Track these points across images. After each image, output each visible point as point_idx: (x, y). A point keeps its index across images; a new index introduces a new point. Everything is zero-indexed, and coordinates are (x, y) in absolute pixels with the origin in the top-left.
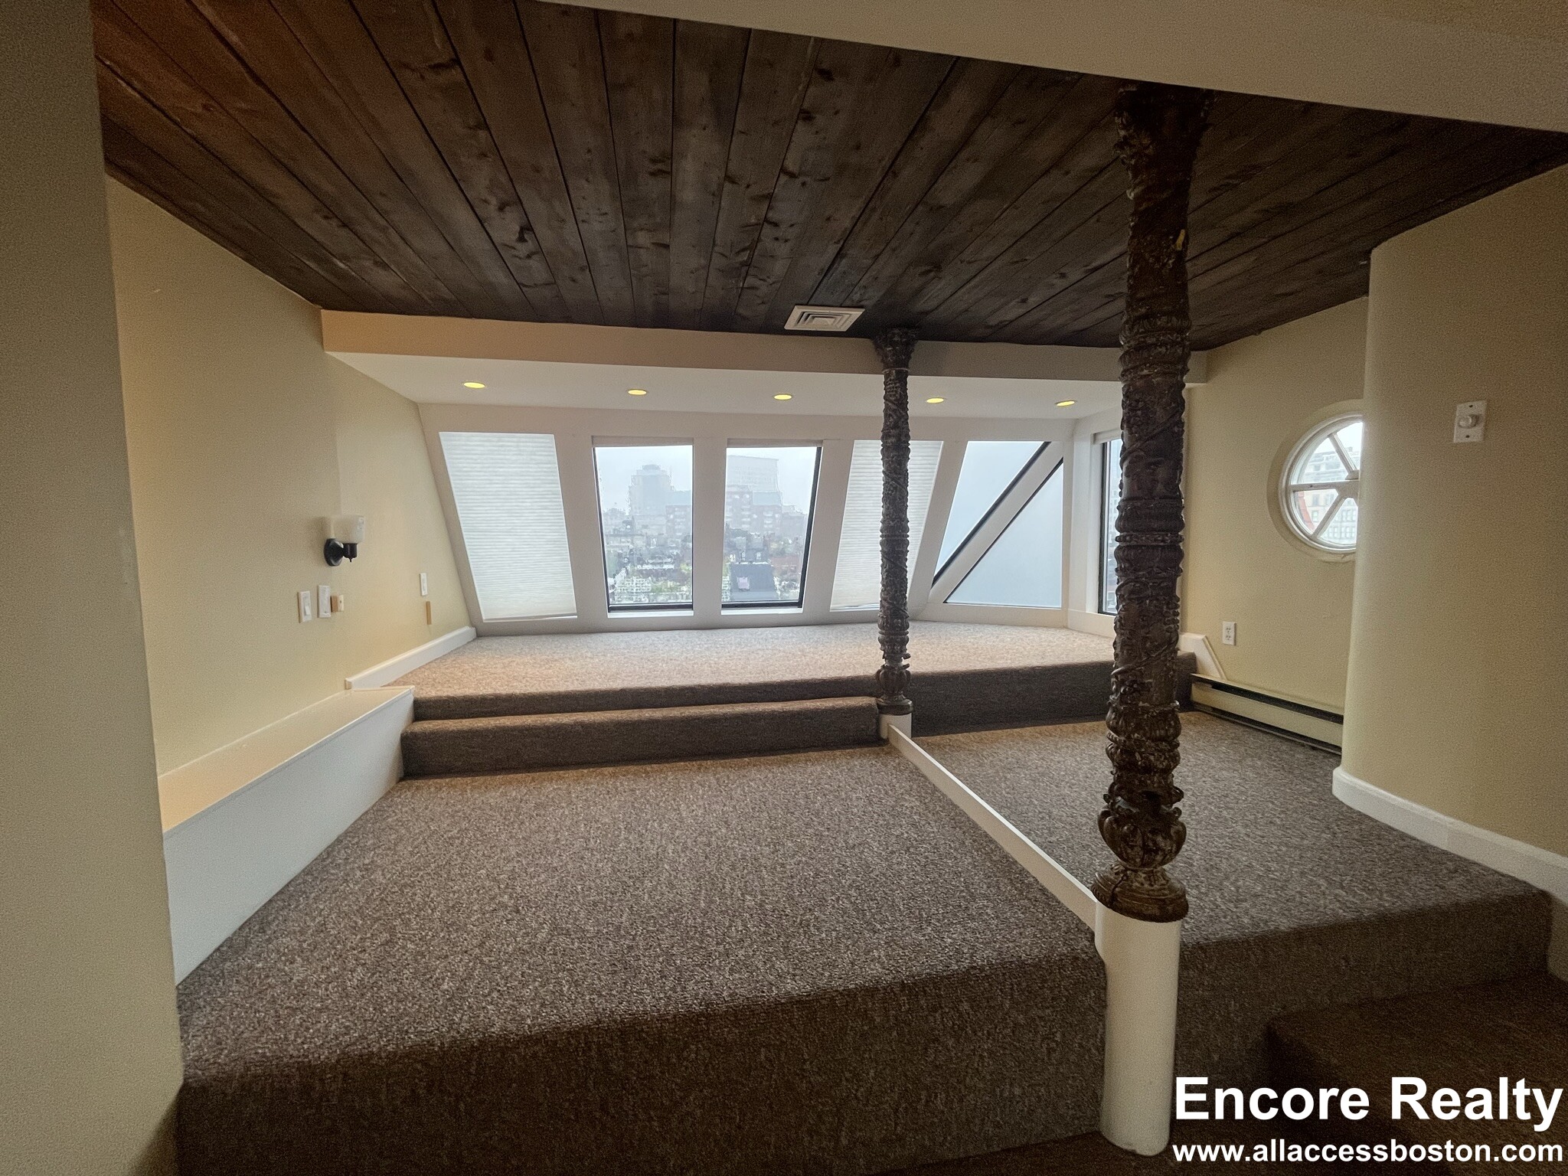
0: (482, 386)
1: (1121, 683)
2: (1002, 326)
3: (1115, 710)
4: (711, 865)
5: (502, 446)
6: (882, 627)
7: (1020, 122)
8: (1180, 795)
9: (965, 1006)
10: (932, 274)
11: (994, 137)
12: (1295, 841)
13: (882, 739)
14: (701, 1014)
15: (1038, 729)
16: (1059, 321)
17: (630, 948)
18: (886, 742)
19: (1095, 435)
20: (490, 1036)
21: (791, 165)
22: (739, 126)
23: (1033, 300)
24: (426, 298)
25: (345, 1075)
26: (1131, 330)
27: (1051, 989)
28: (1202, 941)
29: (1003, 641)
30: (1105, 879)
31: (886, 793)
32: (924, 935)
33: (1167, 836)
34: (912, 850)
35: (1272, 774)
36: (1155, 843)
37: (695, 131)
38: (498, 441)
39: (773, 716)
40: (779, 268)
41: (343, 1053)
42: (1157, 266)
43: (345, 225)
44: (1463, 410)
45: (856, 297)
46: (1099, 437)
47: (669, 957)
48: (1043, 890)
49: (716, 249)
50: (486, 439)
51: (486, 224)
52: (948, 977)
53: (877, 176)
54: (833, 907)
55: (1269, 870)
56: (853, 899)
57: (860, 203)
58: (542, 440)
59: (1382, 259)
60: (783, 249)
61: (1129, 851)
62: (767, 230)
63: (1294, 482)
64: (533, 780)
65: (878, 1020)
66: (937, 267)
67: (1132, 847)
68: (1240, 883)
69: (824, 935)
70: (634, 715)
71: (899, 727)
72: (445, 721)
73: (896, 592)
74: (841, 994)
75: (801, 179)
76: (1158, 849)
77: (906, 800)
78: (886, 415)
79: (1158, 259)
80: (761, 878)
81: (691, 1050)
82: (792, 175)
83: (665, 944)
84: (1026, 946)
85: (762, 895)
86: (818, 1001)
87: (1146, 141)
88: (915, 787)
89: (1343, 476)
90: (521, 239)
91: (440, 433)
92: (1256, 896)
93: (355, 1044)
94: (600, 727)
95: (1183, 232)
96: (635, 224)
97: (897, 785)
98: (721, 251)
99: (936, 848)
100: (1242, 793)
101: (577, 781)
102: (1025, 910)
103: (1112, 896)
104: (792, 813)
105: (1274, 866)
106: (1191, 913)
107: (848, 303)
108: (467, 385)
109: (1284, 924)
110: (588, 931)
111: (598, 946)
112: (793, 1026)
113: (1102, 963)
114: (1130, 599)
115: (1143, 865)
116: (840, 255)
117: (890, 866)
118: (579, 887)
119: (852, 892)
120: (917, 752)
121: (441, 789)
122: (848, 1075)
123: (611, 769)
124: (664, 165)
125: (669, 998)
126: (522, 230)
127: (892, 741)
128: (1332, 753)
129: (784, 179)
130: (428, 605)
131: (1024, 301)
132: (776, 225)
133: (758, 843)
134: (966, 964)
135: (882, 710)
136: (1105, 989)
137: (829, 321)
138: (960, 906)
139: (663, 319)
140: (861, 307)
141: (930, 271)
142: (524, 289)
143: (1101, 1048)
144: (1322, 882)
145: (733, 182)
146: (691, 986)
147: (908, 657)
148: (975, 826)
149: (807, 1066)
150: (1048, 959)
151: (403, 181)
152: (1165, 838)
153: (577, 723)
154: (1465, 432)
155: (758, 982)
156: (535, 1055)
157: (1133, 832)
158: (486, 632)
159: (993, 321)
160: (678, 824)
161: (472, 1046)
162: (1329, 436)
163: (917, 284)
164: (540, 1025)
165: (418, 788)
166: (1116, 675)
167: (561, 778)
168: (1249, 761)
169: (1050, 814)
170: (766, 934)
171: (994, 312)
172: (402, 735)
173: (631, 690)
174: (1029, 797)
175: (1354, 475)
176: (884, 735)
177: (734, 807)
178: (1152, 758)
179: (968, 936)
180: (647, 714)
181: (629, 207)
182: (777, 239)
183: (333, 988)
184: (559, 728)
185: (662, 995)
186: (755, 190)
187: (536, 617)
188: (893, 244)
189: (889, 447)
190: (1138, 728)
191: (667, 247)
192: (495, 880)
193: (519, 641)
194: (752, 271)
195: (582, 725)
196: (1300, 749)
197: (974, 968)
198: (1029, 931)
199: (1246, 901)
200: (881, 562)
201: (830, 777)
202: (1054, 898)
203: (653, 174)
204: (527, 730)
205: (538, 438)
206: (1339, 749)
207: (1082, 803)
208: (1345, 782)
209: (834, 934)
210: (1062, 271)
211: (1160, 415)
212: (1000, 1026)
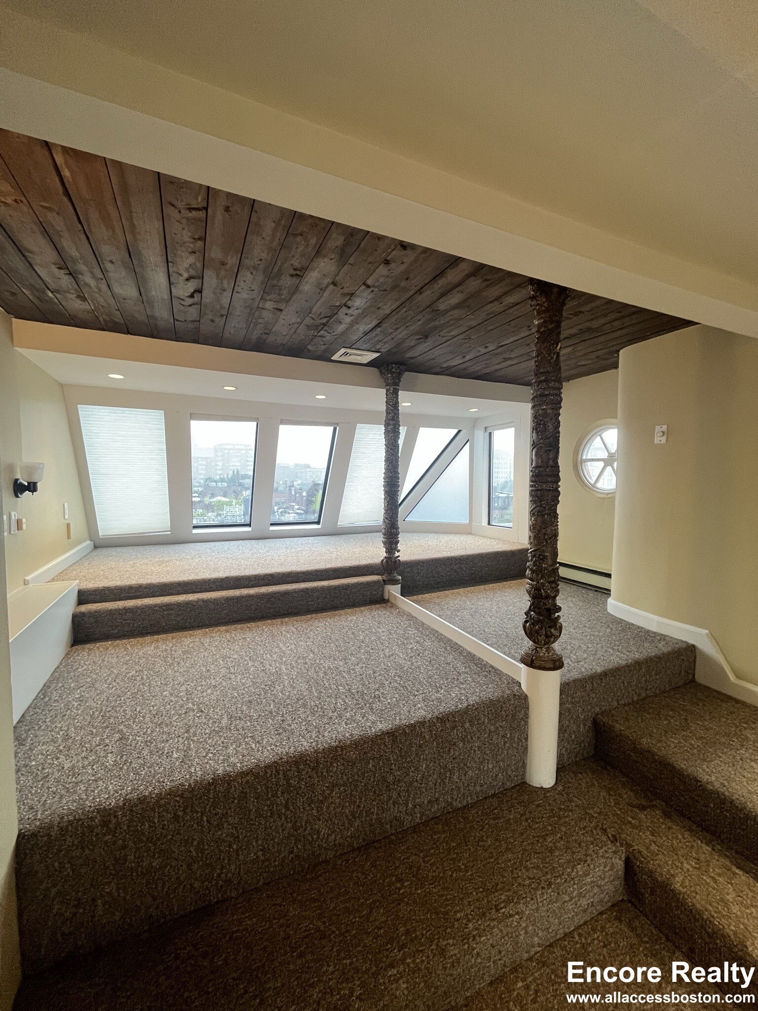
0: (121, 377)
1: (533, 557)
2: (449, 368)
3: (531, 570)
4: (311, 673)
5: (125, 416)
6: (384, 534)
7: (487, 280)
8: (559, 609)
9: (467, 725)
10: (422, 340)
11: (474, 284)
12: (596, 634)
13: (384, 600)
14: (337, 746)
15: (466, 589)
16: (477, 368)
17: (283, 721)
18: (387, 601)
19: (486, 427)
20: (218, 776)
21: (369, 282)
22: (351, 261)
23: (468, 358)
24: (102, 320)
25: (131, 811)
26: (538, 386)
27: (505, 711)
28: (567, 681)
29: (440, 541)
30: (527, 655)
31: (397, 628)
32: (441, 694)
33: (556, 629)
34: (421, 655)
35: (581, 604)
36: (551, 632)
37: (325, 260)
38: (123, 413)
39: (323, 589)
40: (341, 328)
41: (125, 799)
42: (549, 358)
43: (70, 274)
44: (658, 429)
45: (378, 347)
46: (488, 429)
47: (309, 723)
48: (492, 667)
49: (310, 315)
50: (113, 411)
51: (172, 286)
52: (458, 712)
53: (412, 293)
54: (389, 687)
55: (588, 647)
56: (399, 682)
57: (398, 304)
58: (154, 414)
59: (624, 354)
60: (348, 319)
61: (539, 637)
62: (344, 310)
63: (584, 458)
64: (173, 638)
65: (427, 737)
66: (426, 337)
67: (541, 636)
68: (577, 654)
69: (389, 701)
70: (237, 593)
71: (394, 591)
72: (103, 604)
73: (393, 514)
74: (408, 726)
75: (372, 289)
76: (552, 635)
77: (409, 630)
78: (387, 412)
79: (549, 355)
80: (344, 677)
81: (334, 767)
82: (368, 287)
83: (303, 716)
84: (491, 692)
85: (348, 685)
86: (397, 732)
87: (544, 300)
88: (412, 623)
89: (605, 455)
90: (192, 296)
91: (79, 406)
92: (585, 659)
93: (131, 793)
94: (215, 601)
95: (560, 344)
96: (268, 298)
97: (402, 623)
98: (313, 316)
99: (433, 653)
100: (570, 614)
101: (205, 635)
102: (486, 676)
103: (531, 661)
104: (348, 642)
105: (590, 645)
106: (565, 665)
107: (373, 349)
108: (111, 376)
109: (599, 670)
110: (253, 716)
111: (263, 722)
112: (386, 746)
113: (526, 695)
114: (538, 515)
115: (545, 644)
116: (378, 325)
117: (412, 664)
118: (236, 694)
119: (397, 678)
120: (408, 604)
121: (108, 649)
122: (413, 769)
123: (224, 628)
124: (299, 273)
125: (317, 741)
126: (195, 291)
127: (392, 600)
128: (607, 592)
129: (363, 287)
130: (68, 525)
131: (464, 357)
132: (349, 308)
133: (335, 659)
134: (465, 705)
135: (385, 582)
136: (528, 708)
137: (359, 358)
138: (454, 679)
139: (260, 347)
140: (379, 352)
141: (422, 338)
142: (176, 322)
143: (526, 739)
144: (610, 650)
145: (335, 285)
146: (326, 734)
147: (398, 551)
148: (449, 640)
149: (393, 767)
150: (503, 697)
151: (130, 256)
152: (555, 630)
153: (199, 600)
154: (660, 439)
155: (363, 727)
156: (247, 782)
157: (541, 628)
158: (101, 545)
159: (445, 365)
160: (283, 655)
161: (209, 782)
162: (600, 435)
163: (412, 344)
164: (247, 766)
165: (90, 650)
166: (531, 552)
167: (191, 635)
168: (570, 599)
169: (484, 631)
170: (357, 704)
171: (447, 361)
172: (73, 614)
173: (232, 577)
174: (472, 624)
175: (611, 455)
176: (386, 597)
177: (313, 642)
178: (549, 591)
179: (462, 692)
180: (245, 592)
181: (269, 288)
182: (346, 314)
183: (97, 767)
184: (188, 603)
185: (312, 741)
186: (346, 291)
187: (139, 533)
188: (408, 325)
189: (389, 431)
190: (542, 577)
191: (281, 310)
192: (177, 696)
193: (129, 549)
194: (326, 328)
195: (203, 601)
196: (591, 592)
197: (470, 705)
198: (490, 686)
199: (581, 661)
200: (384, 497)
201: (362, 622)
202: (498, 670)
203: (292, 276)
204: (165, 606)
205: (154, 413)
206: (610, 590)
207: (498, 625)
208: (614, 606)
209: (394, 699)
210: (486, 345)
211: (551, 427)
212: (483, 733)
